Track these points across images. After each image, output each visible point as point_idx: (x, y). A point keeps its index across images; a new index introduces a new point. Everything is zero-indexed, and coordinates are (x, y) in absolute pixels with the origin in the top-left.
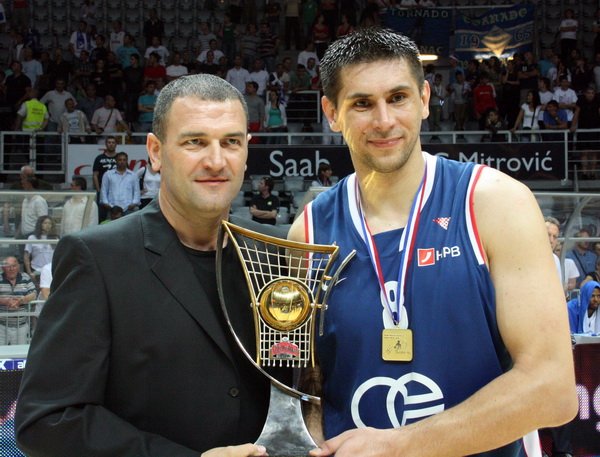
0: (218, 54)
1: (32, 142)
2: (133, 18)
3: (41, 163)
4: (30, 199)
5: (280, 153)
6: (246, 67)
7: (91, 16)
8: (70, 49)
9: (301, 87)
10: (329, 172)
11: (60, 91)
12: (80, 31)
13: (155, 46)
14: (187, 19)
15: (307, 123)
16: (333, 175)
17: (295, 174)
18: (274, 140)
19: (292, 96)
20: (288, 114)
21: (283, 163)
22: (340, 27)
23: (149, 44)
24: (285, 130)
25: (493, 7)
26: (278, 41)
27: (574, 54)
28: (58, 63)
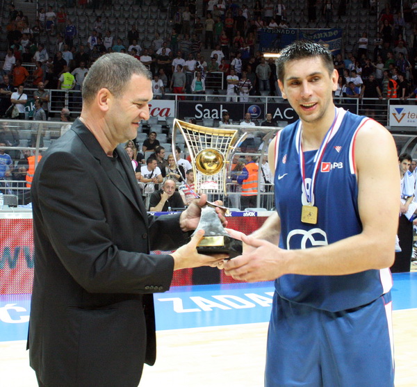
0: (168, 50)
1: (67, 96)
2: (122, 30)
3: (71, 107)
4: (65, 126)
5: (201, 106)
6: (183, 58)
7: (99, 27)
8: (88, 45)
9: (214, 69)
10: (227, 117)
11: (82, 68)
12: (93, 36)
13: (135, 45)
14: (151, 31)
15: (216, 89)
16: (230, 118)
17: (209, 117)
18: (197, 98)
19: (208, 74)
20: (206, 84)
21: (203, 111)
22: (235, 38)
23: (131, 43)
24: (204, 93)
25: (320, 29)
26: (201, 44)
27: (363, 56)
28: (82, 54)
